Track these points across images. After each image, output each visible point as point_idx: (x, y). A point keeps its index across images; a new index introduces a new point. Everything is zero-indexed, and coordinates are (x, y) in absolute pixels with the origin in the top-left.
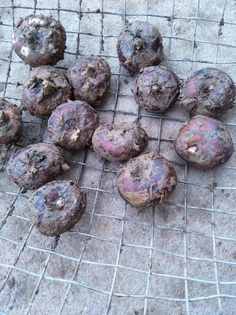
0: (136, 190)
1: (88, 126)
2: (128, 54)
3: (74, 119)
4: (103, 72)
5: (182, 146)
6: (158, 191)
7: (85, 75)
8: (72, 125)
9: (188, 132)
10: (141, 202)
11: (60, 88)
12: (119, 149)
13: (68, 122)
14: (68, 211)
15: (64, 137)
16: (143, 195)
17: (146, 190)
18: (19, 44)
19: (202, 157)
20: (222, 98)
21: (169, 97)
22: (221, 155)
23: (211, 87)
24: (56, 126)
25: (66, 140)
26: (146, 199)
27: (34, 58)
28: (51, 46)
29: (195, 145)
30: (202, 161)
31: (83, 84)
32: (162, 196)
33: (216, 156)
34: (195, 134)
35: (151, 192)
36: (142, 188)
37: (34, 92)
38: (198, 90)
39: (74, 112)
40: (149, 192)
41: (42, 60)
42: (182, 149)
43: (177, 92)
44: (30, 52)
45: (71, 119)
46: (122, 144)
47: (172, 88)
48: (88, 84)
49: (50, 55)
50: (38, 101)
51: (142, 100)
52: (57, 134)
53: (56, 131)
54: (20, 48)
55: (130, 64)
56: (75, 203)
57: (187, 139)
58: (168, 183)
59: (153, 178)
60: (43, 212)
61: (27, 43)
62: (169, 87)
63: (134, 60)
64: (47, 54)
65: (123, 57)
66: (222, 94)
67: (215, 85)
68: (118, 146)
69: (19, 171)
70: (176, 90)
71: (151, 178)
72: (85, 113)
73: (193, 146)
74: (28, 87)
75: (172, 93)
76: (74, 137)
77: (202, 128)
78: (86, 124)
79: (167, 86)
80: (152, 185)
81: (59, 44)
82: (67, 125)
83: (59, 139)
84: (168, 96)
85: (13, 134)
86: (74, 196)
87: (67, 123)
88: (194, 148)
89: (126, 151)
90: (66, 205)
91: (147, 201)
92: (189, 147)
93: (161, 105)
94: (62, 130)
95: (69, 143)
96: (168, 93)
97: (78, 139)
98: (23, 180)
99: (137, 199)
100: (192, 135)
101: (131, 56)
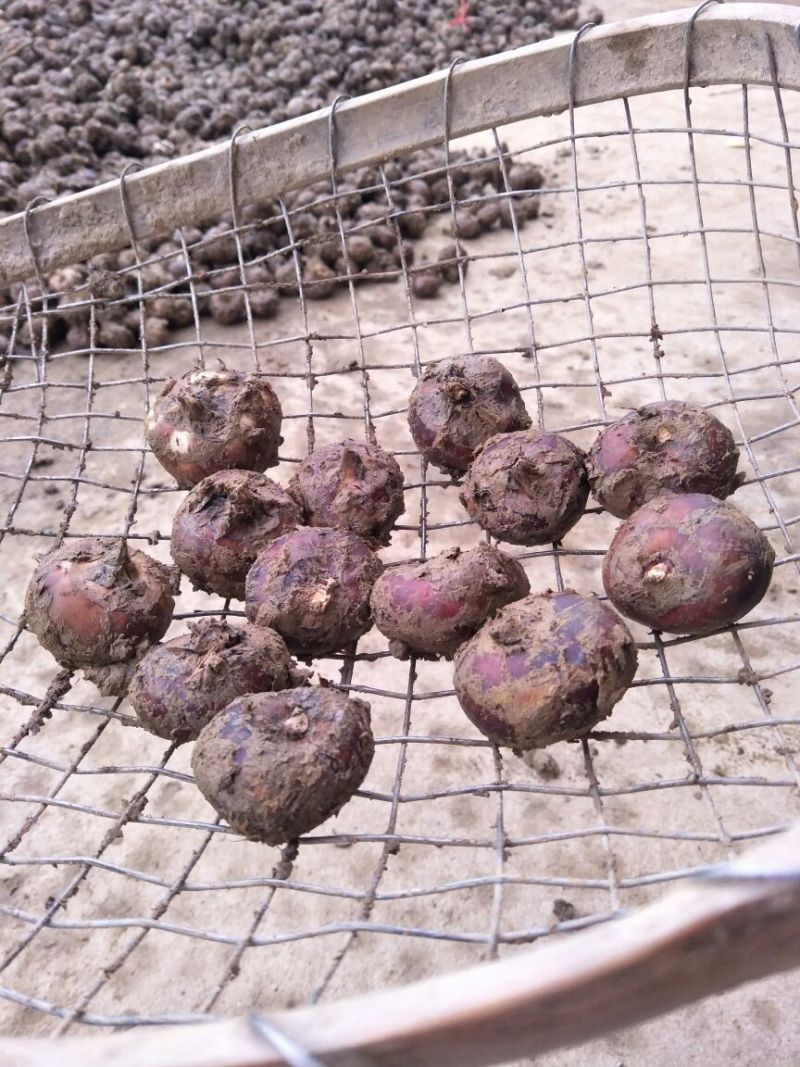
0: (517, 675)
1: (355, 573)
2: (437, 422)
3: (318, 560)
4: (381, 466)
5: (626, 576)
6: (584, 661)
7: (338, 474)
8: (312, 573)
9: (633, 534)
10: (540, 703)
11: (273, 504)
12: (449, 588)
13: (301, 564)
14: (322, 741)
15: (292, 602)
16: (541, 680)
17: (547, 665)
18: (167, 426)
19: (689, 581)
20: (700, 452)
21: (563, 486)
22: (738, 558)
23: (664, 437)
24: (268, 577)
25: (298, 610)
26: (551, 689)
27: (204, 452)
28: (246, 421)
29: (660, 559)
30: (694, 591)
31: (333, 496)
32: (600, 675)
33: (726, 563)
34: (650, 530)
35: (563, 668)
36: (537, 664)
37: (207, 516)
38: (632, 445)
39: (315, 544)
40: (558, 669)
41: (225, 457)
42: (627, 582)
43: (581, 472)
44: (195, 440)
45: (310, 559)
46: (456, 575)
47: (563, 463)
48: (345, 492)
49: (245, 443)
50: (216, 536)
51: (493, 509)
52: (273, 598)
53: (268, 589)
54: (168, 436)
55: (447, 443)
56: (338, 719)
57: (635, 550)
58: (607, 635)
59: (560, 631)
60: (244, 743)
61: (187, 420)
62: (554, 463)
63: (454, 430)
64: (236, 441)
65: (428, 432)
66: (697, 443)
67: (672, 429)
68: (445, 582)
69: (171, 670)
70: (576, 468)
71: (557, 634)
72: (344, 543)
73: (655, 563)
74: (191, 510)
75: (569, 476)
76: (320, 597)
77: (667, 514)
78: (348, 566)
79: (549, 459)
80: (561, 648)
81: (265, 416)
82: (298, 573)
83: (280, 606)
84: (557, 482)
85: (147, 607)
86: (334, 706)
87: (300, 567)
88: (660, 565)
89: (470, 593)
90: (314, 729)
91: (556, 698)
92: (645, 569)
93: (544, 510)
94: (286, 584)
95: (308, 620)
96: (556, 476)
97: (331, 604)
98: (182, 695)
99: (526, 698)
100: (645, 536)
101: (447, 423)
